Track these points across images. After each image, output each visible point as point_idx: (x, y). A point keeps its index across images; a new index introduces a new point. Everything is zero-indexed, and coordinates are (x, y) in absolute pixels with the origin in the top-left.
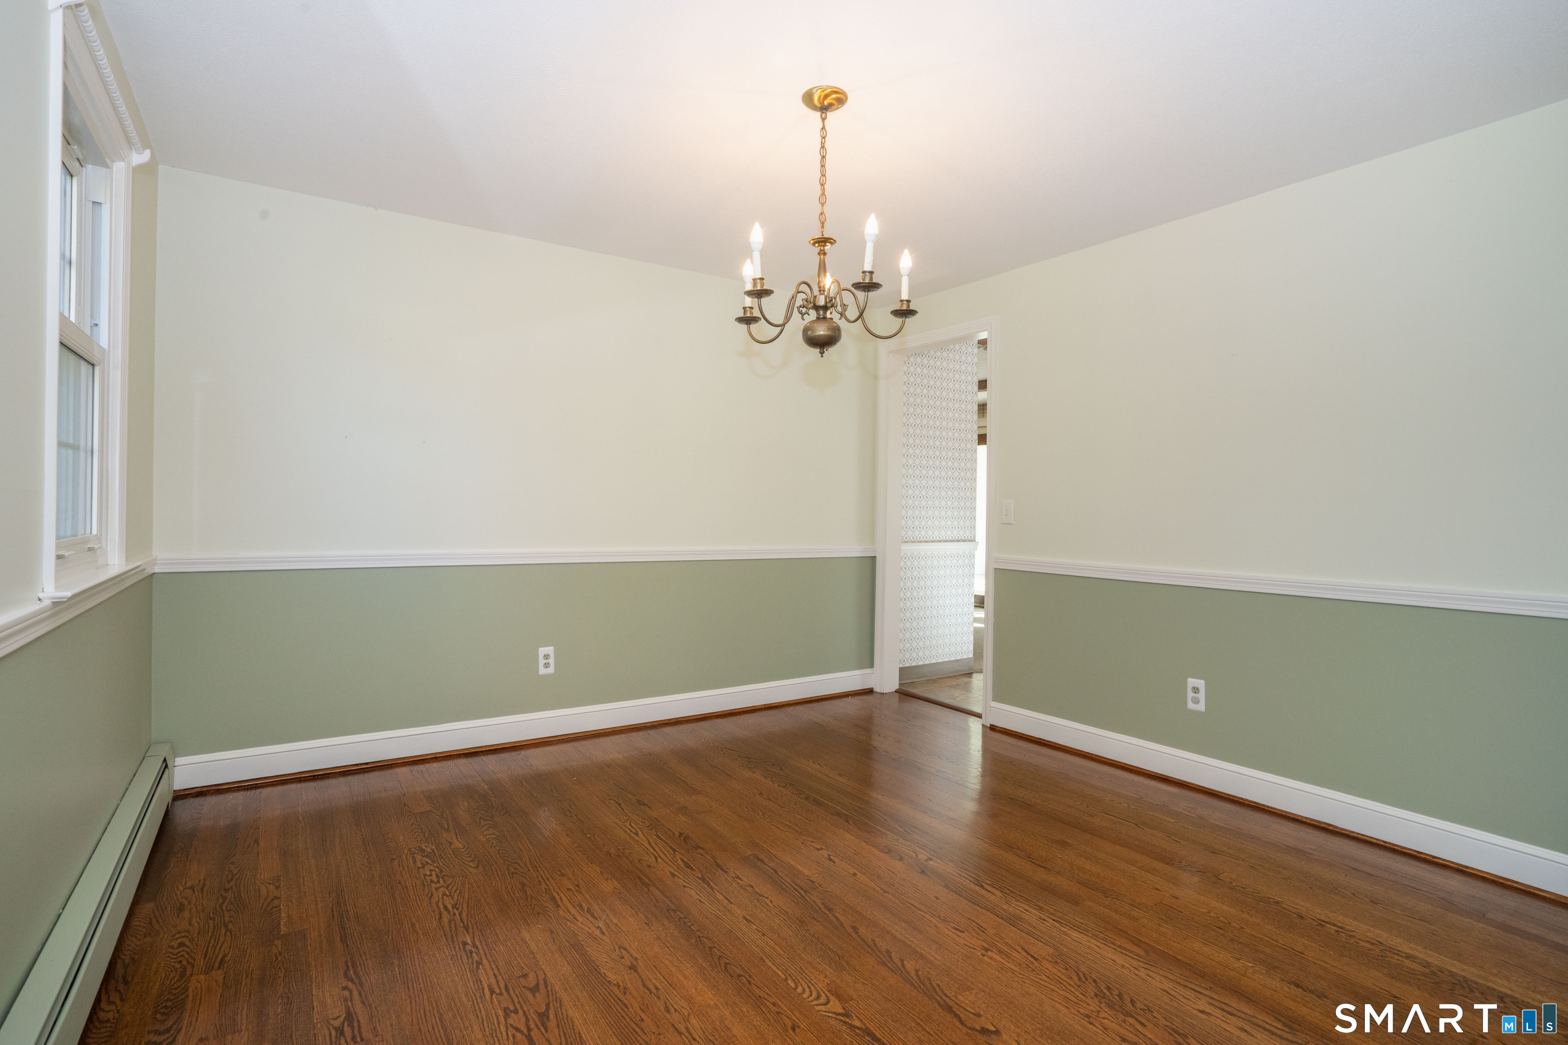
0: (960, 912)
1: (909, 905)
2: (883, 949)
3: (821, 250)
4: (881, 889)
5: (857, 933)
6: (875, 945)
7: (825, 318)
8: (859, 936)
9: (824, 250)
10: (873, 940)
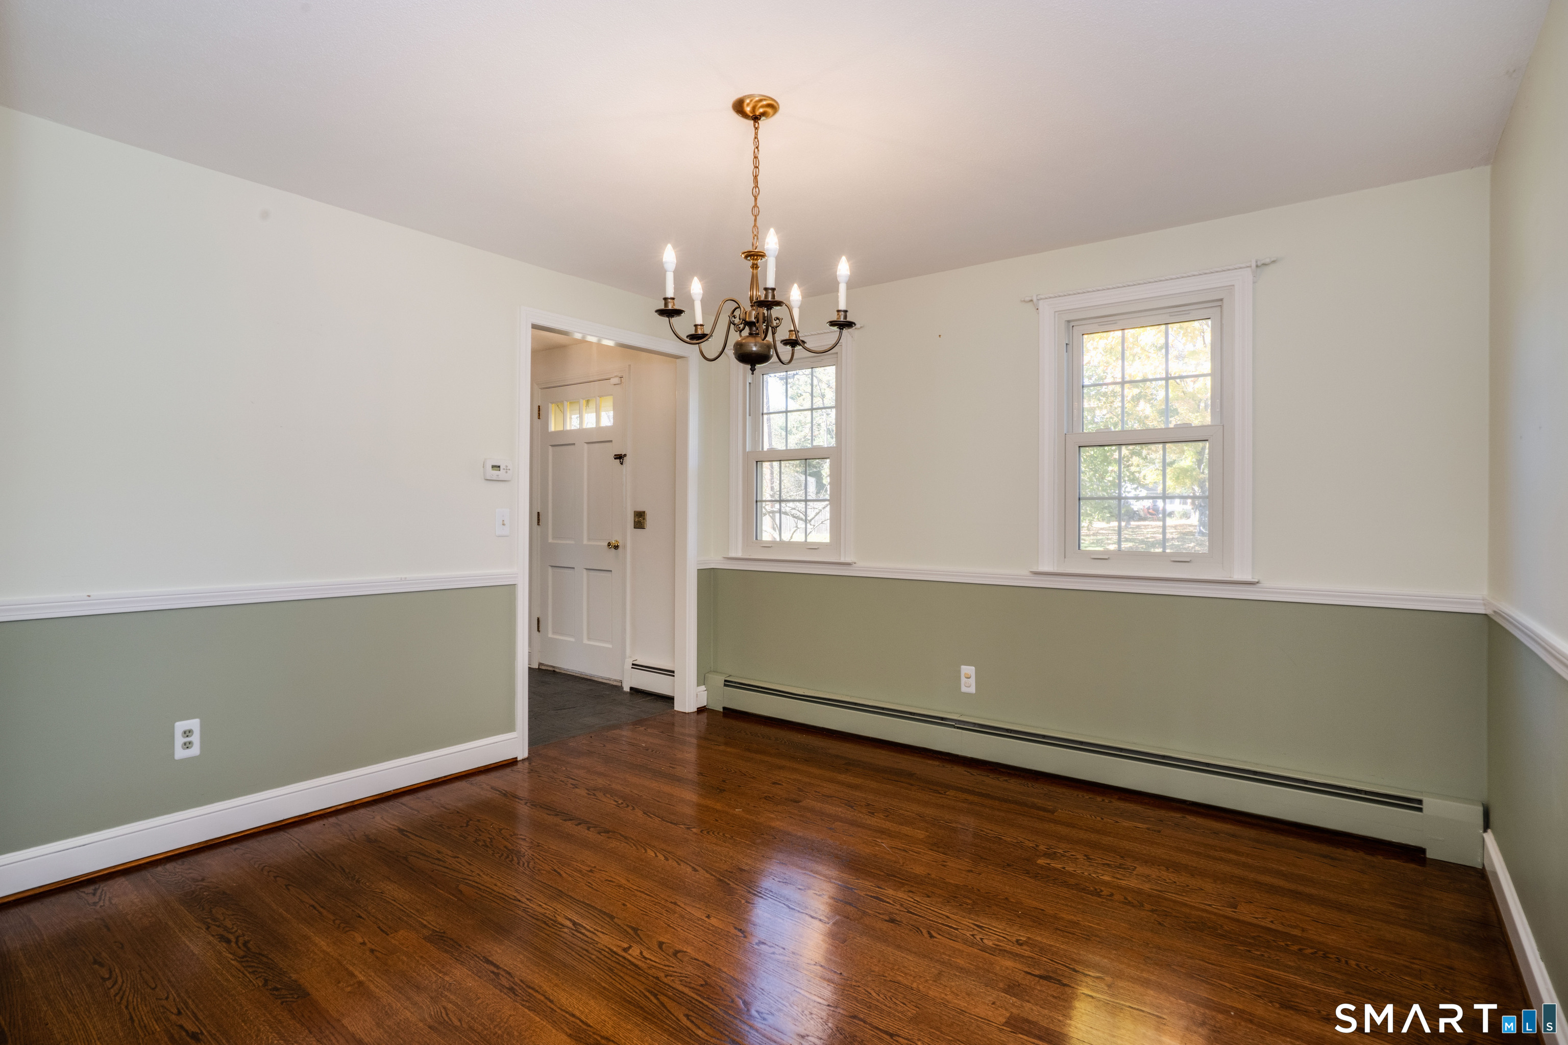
0: (604, 896)
1: (652, 895)
2: (670, 861)
3: (753, 264)
4: (679, 906)
5: (693, 867)
6: (677, 862)
8: (691, 866)
9: (757, 265)
10: (679, 864)
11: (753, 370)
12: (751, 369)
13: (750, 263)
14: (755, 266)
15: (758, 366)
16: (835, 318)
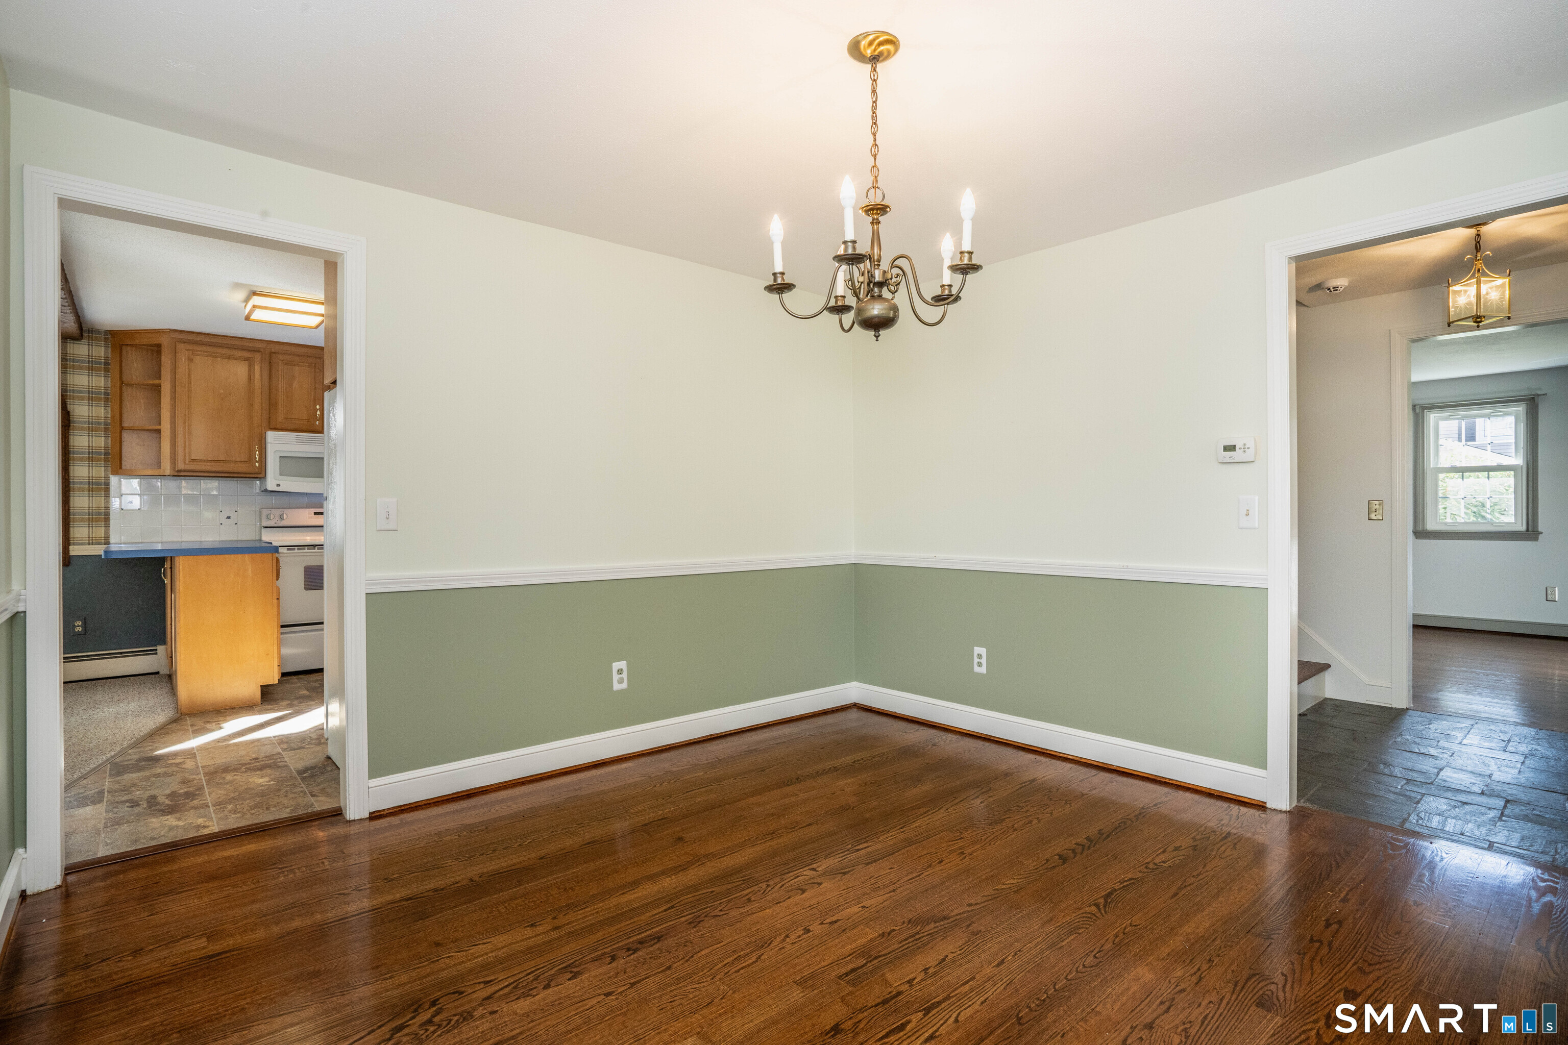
3: (874, 219)
7: (880, 296)
9: (877, 219)
11: (877, 336)
12: (875, 336)
13: (870, 219)
14: (875, 222)
15: (882, 333)
16: (841, 251)
